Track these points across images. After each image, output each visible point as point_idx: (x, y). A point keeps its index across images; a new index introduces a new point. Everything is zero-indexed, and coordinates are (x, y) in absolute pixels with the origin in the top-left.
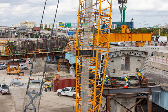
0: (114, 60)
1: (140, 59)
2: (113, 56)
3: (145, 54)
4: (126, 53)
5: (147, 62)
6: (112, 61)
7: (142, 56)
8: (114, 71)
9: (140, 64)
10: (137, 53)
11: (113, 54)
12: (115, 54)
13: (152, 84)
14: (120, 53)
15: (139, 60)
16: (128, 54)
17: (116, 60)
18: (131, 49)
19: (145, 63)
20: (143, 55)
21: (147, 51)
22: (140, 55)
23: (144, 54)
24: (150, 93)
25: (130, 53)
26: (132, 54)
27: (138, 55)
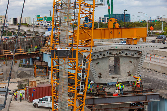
0: (100, 61)
1: (132, 60)
2: (98, 56)
3: (139, 54)
4: (115, 53)
5: (141, 63)
6: (97, 64)
7: (135, 56)
8: (99, 76)
9: (132, 67)
10: (129, 53)
11: (98, 54)
12: (101, 54)
13: (148, 91)
14: (107, 53)
15: (131, 62)
16: (117, 54)
17: (102, 62)
18: (121, 48)
19: (139, 65)
20: (137, 56)
21: (142, 50)
22: (133, 55)
23: (137, 54)
24: (146, 102)
25: (120, 53)
26: (123, 54)
27: (130, 55)
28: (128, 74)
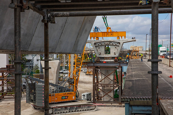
1: (116, 47)
4: (107, 43)
8: (100, 54)
10: (114, 43)
12: (100, 43)
14: (103, 43)
17: (101, 47)
18: (109, 41)
21: (120, 42)
23: (118, 44)
28: (114, 54)
